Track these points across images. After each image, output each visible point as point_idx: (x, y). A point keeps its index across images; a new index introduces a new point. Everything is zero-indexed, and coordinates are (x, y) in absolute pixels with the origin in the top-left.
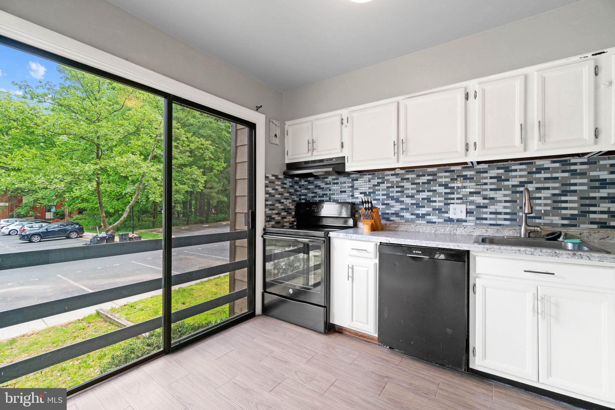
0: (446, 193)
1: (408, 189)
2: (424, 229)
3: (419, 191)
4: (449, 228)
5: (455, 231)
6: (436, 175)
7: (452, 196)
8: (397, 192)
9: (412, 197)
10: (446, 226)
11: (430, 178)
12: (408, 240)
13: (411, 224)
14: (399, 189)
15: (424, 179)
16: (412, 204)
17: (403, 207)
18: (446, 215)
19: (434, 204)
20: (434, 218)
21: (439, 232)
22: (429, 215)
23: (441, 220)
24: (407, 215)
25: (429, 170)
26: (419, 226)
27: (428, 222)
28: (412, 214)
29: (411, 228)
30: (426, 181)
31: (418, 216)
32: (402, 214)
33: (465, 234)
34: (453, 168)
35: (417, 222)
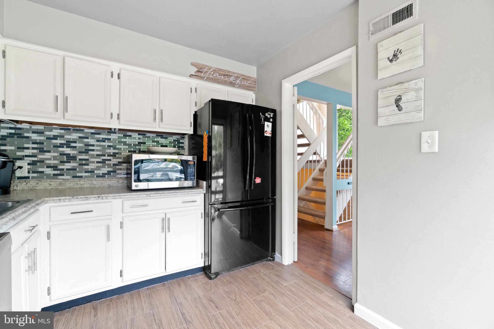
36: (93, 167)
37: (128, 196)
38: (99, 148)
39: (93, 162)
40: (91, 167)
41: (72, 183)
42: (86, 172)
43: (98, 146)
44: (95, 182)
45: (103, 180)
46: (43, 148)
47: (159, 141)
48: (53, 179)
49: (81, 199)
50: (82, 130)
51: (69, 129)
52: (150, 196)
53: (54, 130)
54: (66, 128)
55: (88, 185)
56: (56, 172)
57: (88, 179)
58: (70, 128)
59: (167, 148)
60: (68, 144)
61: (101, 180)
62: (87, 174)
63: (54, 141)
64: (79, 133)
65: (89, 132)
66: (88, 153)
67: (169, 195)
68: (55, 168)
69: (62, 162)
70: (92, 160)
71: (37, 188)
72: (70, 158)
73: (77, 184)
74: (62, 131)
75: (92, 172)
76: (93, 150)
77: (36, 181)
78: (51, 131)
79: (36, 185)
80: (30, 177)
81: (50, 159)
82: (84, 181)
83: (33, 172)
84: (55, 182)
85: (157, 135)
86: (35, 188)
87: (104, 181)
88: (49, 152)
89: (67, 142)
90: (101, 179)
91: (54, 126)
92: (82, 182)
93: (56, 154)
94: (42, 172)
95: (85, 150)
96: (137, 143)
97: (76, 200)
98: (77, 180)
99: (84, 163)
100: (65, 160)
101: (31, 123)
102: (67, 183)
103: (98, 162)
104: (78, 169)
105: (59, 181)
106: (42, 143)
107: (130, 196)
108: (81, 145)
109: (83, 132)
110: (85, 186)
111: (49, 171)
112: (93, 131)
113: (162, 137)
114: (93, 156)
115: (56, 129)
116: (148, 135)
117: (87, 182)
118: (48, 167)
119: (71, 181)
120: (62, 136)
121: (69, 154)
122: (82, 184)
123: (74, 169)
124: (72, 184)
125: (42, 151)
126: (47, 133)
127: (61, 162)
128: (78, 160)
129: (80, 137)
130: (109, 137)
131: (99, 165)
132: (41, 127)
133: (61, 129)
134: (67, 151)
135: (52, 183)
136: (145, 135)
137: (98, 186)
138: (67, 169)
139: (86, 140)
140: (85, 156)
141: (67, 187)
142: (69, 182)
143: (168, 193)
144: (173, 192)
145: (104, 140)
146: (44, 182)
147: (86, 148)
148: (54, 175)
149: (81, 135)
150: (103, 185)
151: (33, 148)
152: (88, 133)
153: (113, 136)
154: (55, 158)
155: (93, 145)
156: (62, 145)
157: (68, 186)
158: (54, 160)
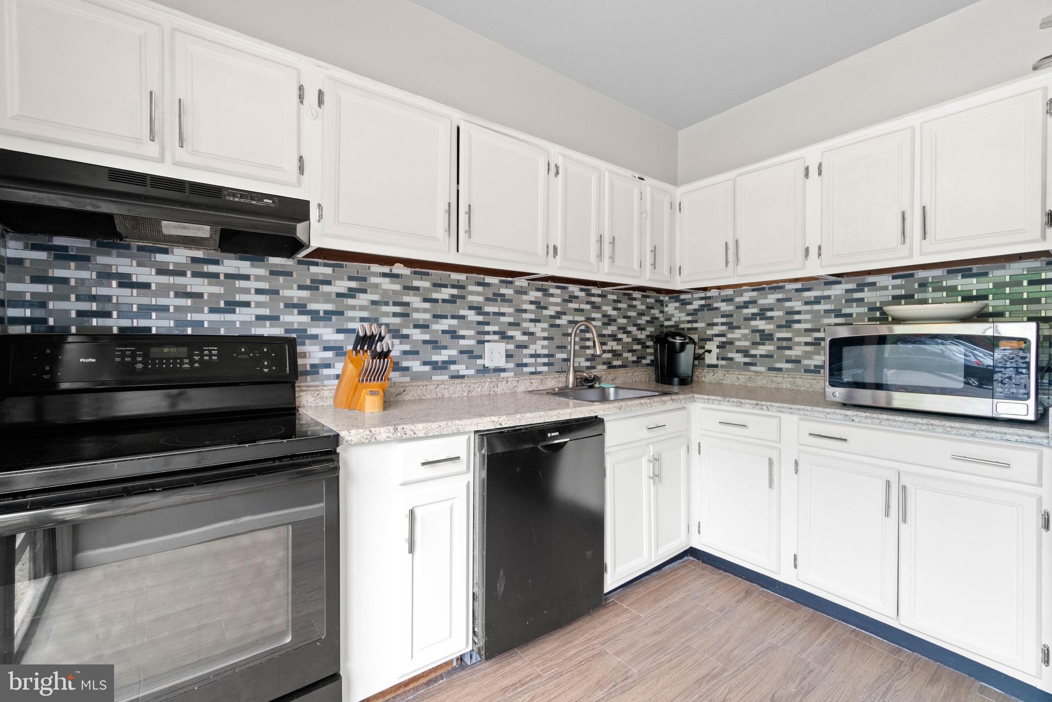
0: (479, 323)
1: (417, 310)
2: (451, 390)
3: (437, 317)
4: (487, 384)
5: (496, 389)
6: (463, 287)
7: (487, 328)
8: (395, 315)
9: (424, 327)
10: (482, 380)
11: (455, 292)
12: (529, 415)
13: (426, 383)
14: (398, 309)
15: (446, 293)
16: (425, 342)
17: (407, 348)
18: (479, 362)
19: (462, 342)
20: (461, 369)
21: (474, 394)
22: (454, 363)
23: (472, 372)
24: (415, 365)
25: (455, 276)
26: (443, 386)
27: (453, 377)
28: (425, 363)
29: (429, 391)
30: (447, 297)
31: (435, 366)
32: (405, 364)
33: (508, 392)
34: (489, 279)
35: (434, 378)
36: (799, 353)
37: (806, 412)
38: (808, 317)
39: (799, 344)
40: (796, 352)
41: (765, 379)
42: (788, 361)
43: (807, 312)
44: (799, 381)
45: (814, 378)
46: (732, 323)
47: (956, 287)
48: (744, 370)
49: (732, 404)
50: (781, 287)
51: (763, 289)
52: (853, 420)
53: (745, 294)
54: (758, 287)
55: (789, 386)
56: (747, 360)
57: (789, 375)
58: (765, 286)
59: (924, 306)
60: (762, 314)
61: (810, 379)
62: (789, 366)
63: (745, 311)
64: (777, 293)
65: (793, 289)
66: (790, 327)
67: (906, 428)
68: (745, 353)
69: (755, 344)
70: (797, 339)
71: (725, 382)
72: (766, 337)
73: (772, 381)
74: (755, 294)
75: (797, 361)
76: (799, 322)
77: (723, 372)
78: (741, 295)
79: (723, 378)
80: (719, 366)
81: (739, 339)
82: (783, 377)
83: (723, 359)
84: (743, 375)
85: (949, 272)
86: (722, 381)
87: (816, 381)
88: (739, 328)
89: (761, 310)
90: (810, 376)
91: (744, 288)
92: (779, 380)
93: (747, 331)
94: (731, 359)
95: (787, 322)
96: (890, 299)
97: (728, 403)
98: (773, 375)
99: (785, 345)
100: (758, 340)
101: (719, 288)
102: (758, 378)
103: (807, 344)
104: (775, 356)
105: (749, 373)
106: (731, 316)
107: (808, 413)
108: (780, 313)
109: (783, 290)
110: (784, 387)
111: (739, 358)
112: (799, 285)
113: (967, 274)
114: (798, 333)
115: (746, 291)
116: (921, 274)
117: (787, 379)
118: (738, 351)
119: (765, 376)
120: (753, 302)
121: (763, 331)
122: (779, 382)
123: (769, 356)
124: (764, 381)
125: (731, 327)
126: (737, 299)
127: (753, 344)
128: (775, 339)
129: (778, 300)
130: (826, 293)
131: (809, 348)
132: (730, 292)
133: (753, 290)
134: (761, 324)
135: (740, 377)
136: (912, 275)
137: (805, 389)
138: (761, 356)
139: (788, 304)
140: (786, 332)
141: (758, 385)
142: (761, 377)
143: (904, 422)
144: (921, 422)
145: (817, 301)
146: (732, 374)
147: (789, 317)
148: (745, 364)
149: (780, 296)
150: (814, 387)
151: (723, 324)
152: (790, 290)
153: (837, 290)
154: (744, 337)
155: (799, 313)
156: (754, 317)
157: (760, 383)
158: (744, 340)
